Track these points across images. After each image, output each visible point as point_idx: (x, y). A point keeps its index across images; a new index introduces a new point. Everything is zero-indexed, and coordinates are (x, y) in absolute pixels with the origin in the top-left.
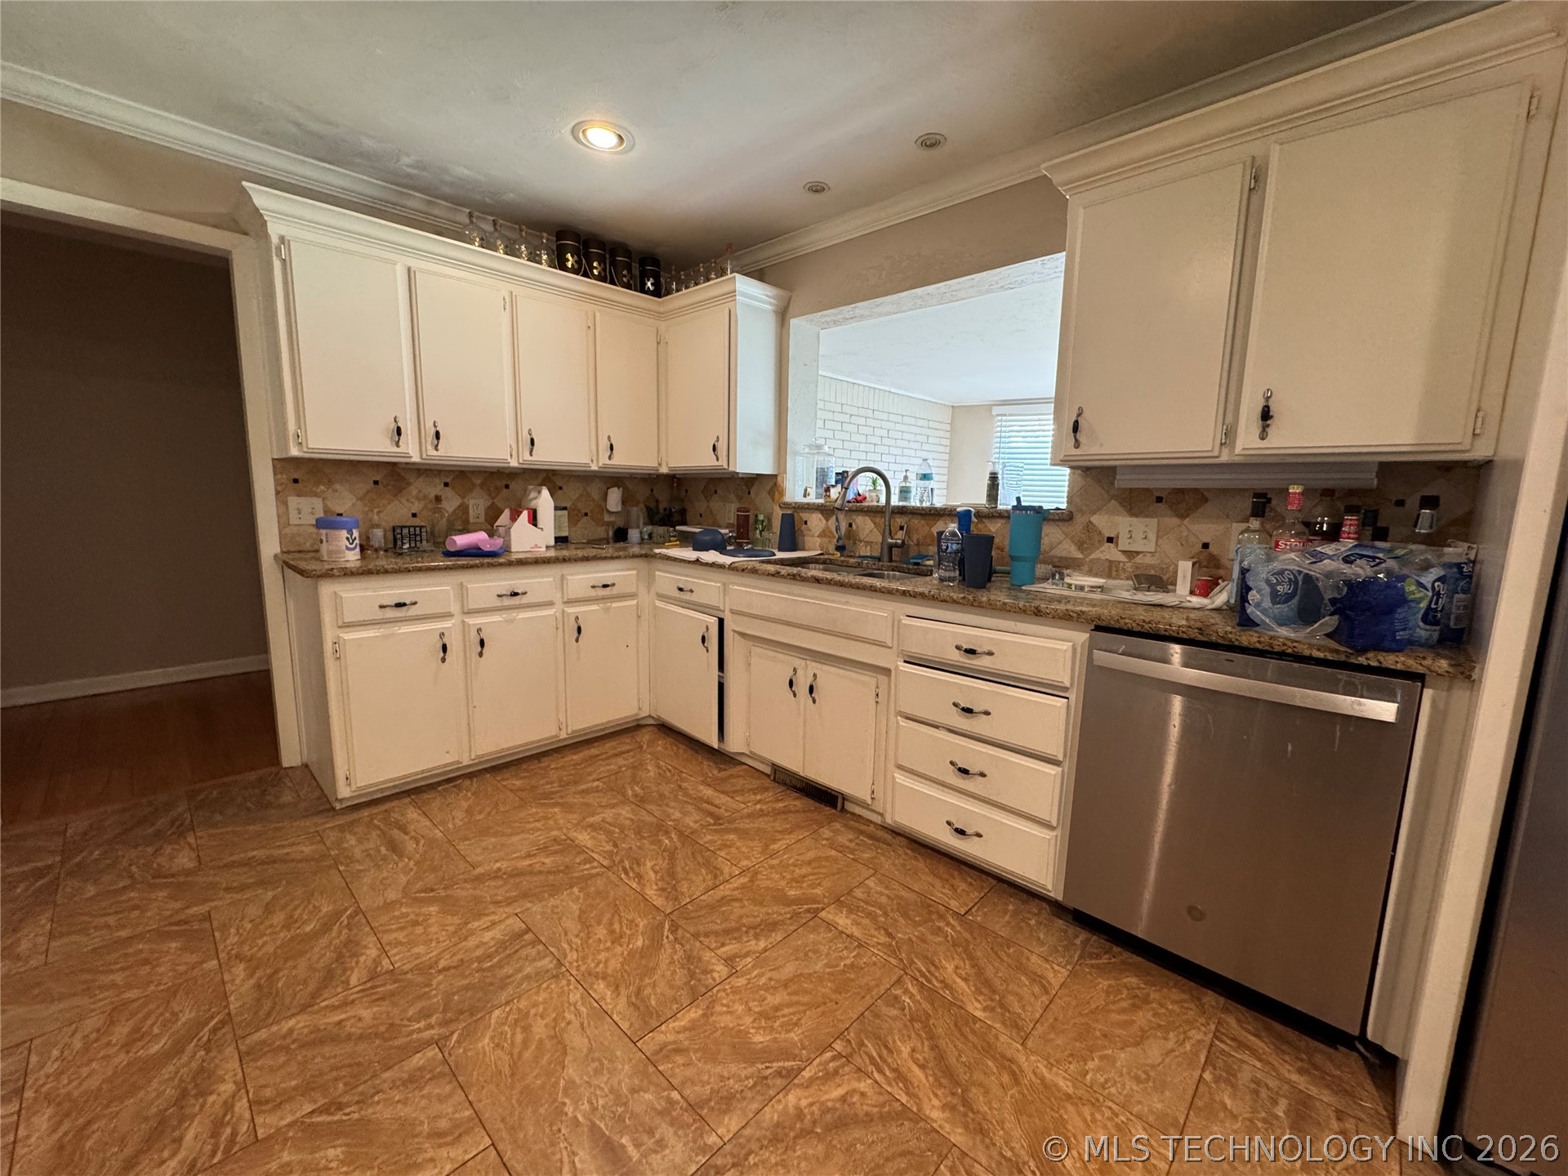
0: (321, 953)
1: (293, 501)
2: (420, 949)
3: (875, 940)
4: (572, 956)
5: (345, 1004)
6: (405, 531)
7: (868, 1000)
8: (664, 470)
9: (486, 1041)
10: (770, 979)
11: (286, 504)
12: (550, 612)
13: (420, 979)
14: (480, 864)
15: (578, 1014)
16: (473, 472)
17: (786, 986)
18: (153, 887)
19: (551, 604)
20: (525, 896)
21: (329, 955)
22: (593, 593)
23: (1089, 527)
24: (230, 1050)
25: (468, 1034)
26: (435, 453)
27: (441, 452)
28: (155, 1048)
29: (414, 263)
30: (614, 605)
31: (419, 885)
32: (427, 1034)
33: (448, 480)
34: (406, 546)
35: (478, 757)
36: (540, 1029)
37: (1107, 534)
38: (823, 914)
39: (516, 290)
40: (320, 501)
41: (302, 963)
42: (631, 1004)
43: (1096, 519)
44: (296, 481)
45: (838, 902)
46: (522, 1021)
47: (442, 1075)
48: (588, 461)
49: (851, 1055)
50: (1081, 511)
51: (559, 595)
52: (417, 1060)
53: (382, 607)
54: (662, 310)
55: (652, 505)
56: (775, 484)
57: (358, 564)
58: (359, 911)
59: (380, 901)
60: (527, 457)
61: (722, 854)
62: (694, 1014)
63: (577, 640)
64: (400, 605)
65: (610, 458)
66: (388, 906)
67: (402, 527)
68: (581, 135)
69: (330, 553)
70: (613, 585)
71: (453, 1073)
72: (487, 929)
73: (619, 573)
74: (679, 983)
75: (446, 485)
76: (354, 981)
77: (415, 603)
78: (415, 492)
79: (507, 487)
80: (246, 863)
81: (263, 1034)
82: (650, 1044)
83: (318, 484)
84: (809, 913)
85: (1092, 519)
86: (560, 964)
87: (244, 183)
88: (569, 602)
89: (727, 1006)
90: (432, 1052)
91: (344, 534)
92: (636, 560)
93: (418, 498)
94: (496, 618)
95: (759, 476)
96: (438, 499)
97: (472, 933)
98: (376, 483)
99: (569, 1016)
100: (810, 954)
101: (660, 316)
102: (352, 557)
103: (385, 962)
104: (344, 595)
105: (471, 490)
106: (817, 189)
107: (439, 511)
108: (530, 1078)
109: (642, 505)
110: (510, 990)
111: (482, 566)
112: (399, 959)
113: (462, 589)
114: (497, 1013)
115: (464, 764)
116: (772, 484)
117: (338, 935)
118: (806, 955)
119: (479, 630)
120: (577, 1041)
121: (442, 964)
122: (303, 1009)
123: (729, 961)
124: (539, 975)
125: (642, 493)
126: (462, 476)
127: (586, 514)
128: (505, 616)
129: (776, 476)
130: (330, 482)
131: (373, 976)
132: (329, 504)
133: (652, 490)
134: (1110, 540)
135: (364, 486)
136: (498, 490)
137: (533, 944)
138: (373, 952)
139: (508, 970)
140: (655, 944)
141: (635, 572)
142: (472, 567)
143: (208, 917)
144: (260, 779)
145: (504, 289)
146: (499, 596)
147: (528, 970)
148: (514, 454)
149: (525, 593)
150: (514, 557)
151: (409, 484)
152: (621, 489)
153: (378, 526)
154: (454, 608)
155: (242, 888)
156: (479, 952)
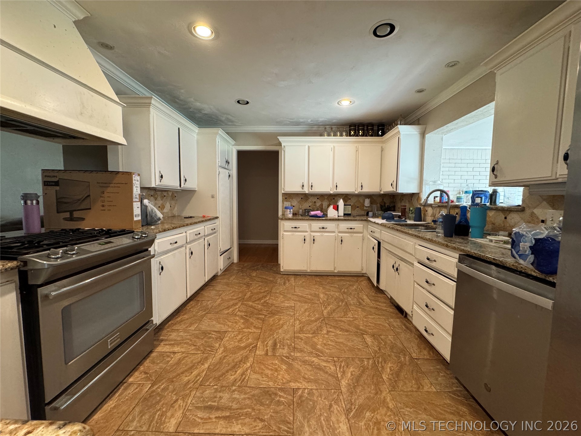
0: (261, 295)
1: (285, 203)
2: (274, 301)
3: (373, 348)
4: (298, 314)
5: (258, 304)
6: (307, 210)
7: (354, 356)
8: (382, 193)
9: (272, 319)
10: (334, 339)
11: (284, 203)
12: (334, 234)
13: (270, 306)
14: (296, 292)
15: (289, 323)
16: (325, 195)
17: (336, 342)
18: (248, 277)
19: (334, 232)
20: (299, 301)
21: (262, 296)
22: (347, 230)
23: (533, 214)
24: (241, 302)
25: (270, 317)
26: (311, 191)
27: (313, 190)
28: (234, 298)
29: (310, 144)
30: (354, 235)
31: (283, 292)
32: (265, 314)
33: (318, 197)
34: (306, 214)
35: (311, 270)
36: (281, 322)
37: (541, 219)
38: (364, 335)
39: (335, 145)
40: (290, 203)
41: (257, 296)
42: (300, 327)
43: (536, 211)
44: (286, 198)
45: (373, 335)
46: (279, 320)
47: (262, 320)
48: (354, 191)
49: (336, 362)
50: (529, 207)
51: (337, 230)
52: (261, 316)
53: (292, 228)
54: (383, 140)
55: (383, 204)
56: (419, 196)
57: (292, 217)
58: (271, 292)
59: (275, 292)
60: (335, 190)
61: (352, 312)
62: (310, 335)
63: (341, 244)
64: (296, 228)
65: (361, 189)
66: (276, 293)
67: (306, 209)
68: (340, 103)
69: (286, 214)
70: (354, 229)
71: (263, 320)
72: (287, 303)
73: (357, 225)
74: (313, 329)
75: (318, 198)
76: (262, 301)
77: (299, 228)
78: (310, 201)
79: (334, 199)
80: (262, 278)
81: (246, 303)
82: (296, 335)
83: (290, 199)
84: (361, 334)
85: (534, 211)
86: (294, 315)
87: (278, 137)
88: (340, 232)
89: (319, 338)
90: (263, 316)
91: (289, 210)
92: (363, 222)
93: (311, 202)
94: (318, 234)
95: (413, 194)
96: (315, 202)
97: (284, 303)
98: (302, 198)
99: (288, 323)
100: (350, 341)
101: (383, 142)
102: (290, 216)
103: (268, 301)
104: (285, 224)
105: (324, 200)
106: (420, 91)
107: (315, 205)
108: (273, 328)
109: (379, 205)
110: (283, 314)
111: (315, 220)
112: (270, 302)
113: (310, 225)
114: (277, 316)
115: (308, 271)
116: (417, 197)
117: (265, 294)
118: (349, 340)
119: (314, 237)
120: (285, 327)
121: (276, 305)
122: (253, 302)
123: (328, 332)
124: (289, 315)
125: (379, 200)
126: (322, 196)
127: (358, 207)
128: (321, 234)
129: (419, 193)
130: (292, 199)
131: (265, 302)
132: (292, 203)
133: (383, 199)
134: (543, 221)
135: (299, 199)
136: (331, 200)
137: (293, 309)
138: (267, 299)
139: (284, 311)
140: (316, 321)
141: (362, 225)
142: (313, 220)
143: (251, 284)
144: (274, 265)
145: (332, 145)
146: (320, 228)
147: (288, 313)
148: (332, 190)
149: (326, 228)
150: (329, 218)
151: (309, 198)
152: (369, 199)
153: (301, 209)
154: (308, 230)
155: (259, 281)
156: (283, 306)
